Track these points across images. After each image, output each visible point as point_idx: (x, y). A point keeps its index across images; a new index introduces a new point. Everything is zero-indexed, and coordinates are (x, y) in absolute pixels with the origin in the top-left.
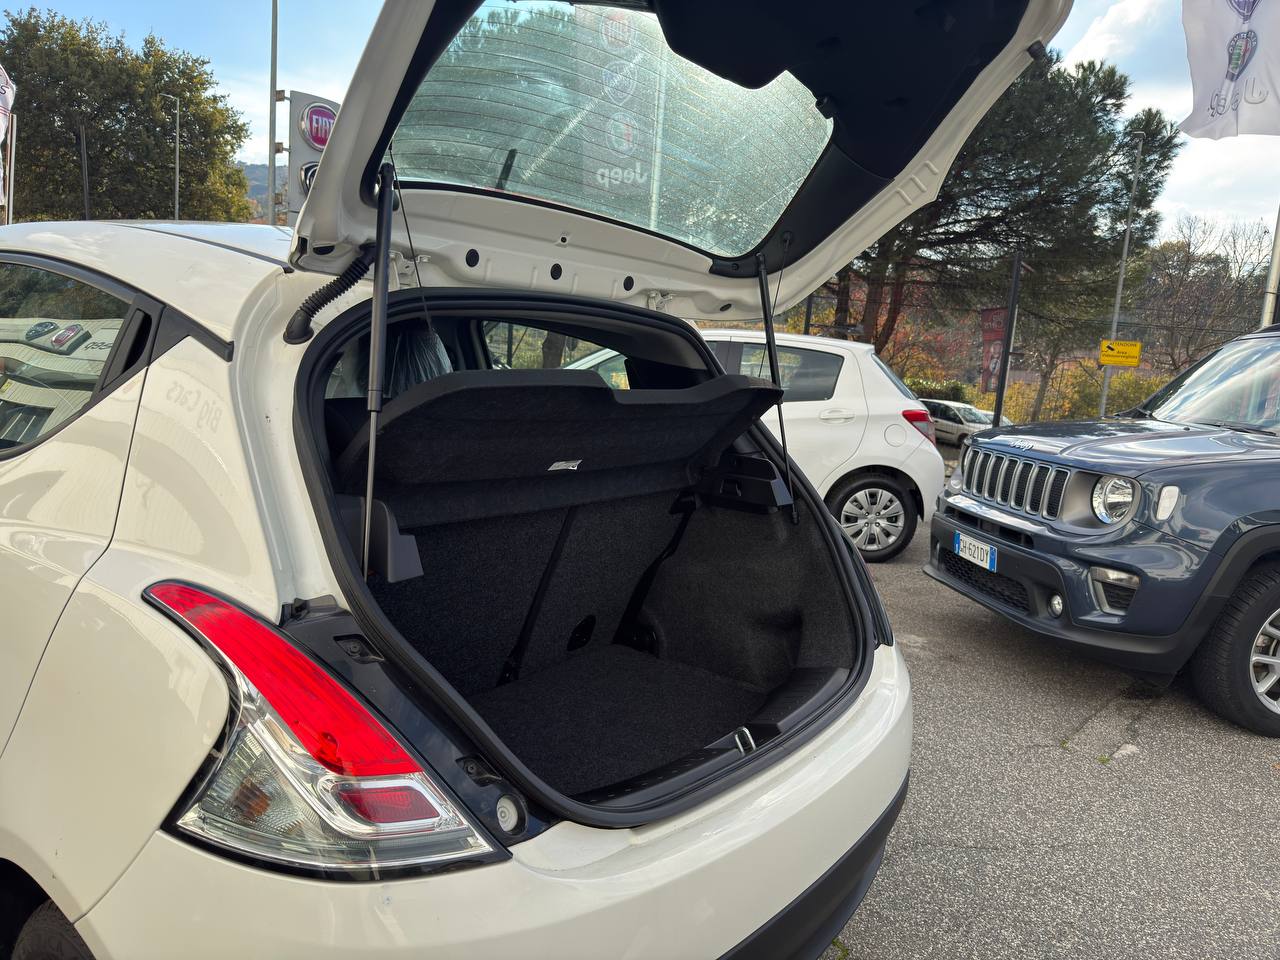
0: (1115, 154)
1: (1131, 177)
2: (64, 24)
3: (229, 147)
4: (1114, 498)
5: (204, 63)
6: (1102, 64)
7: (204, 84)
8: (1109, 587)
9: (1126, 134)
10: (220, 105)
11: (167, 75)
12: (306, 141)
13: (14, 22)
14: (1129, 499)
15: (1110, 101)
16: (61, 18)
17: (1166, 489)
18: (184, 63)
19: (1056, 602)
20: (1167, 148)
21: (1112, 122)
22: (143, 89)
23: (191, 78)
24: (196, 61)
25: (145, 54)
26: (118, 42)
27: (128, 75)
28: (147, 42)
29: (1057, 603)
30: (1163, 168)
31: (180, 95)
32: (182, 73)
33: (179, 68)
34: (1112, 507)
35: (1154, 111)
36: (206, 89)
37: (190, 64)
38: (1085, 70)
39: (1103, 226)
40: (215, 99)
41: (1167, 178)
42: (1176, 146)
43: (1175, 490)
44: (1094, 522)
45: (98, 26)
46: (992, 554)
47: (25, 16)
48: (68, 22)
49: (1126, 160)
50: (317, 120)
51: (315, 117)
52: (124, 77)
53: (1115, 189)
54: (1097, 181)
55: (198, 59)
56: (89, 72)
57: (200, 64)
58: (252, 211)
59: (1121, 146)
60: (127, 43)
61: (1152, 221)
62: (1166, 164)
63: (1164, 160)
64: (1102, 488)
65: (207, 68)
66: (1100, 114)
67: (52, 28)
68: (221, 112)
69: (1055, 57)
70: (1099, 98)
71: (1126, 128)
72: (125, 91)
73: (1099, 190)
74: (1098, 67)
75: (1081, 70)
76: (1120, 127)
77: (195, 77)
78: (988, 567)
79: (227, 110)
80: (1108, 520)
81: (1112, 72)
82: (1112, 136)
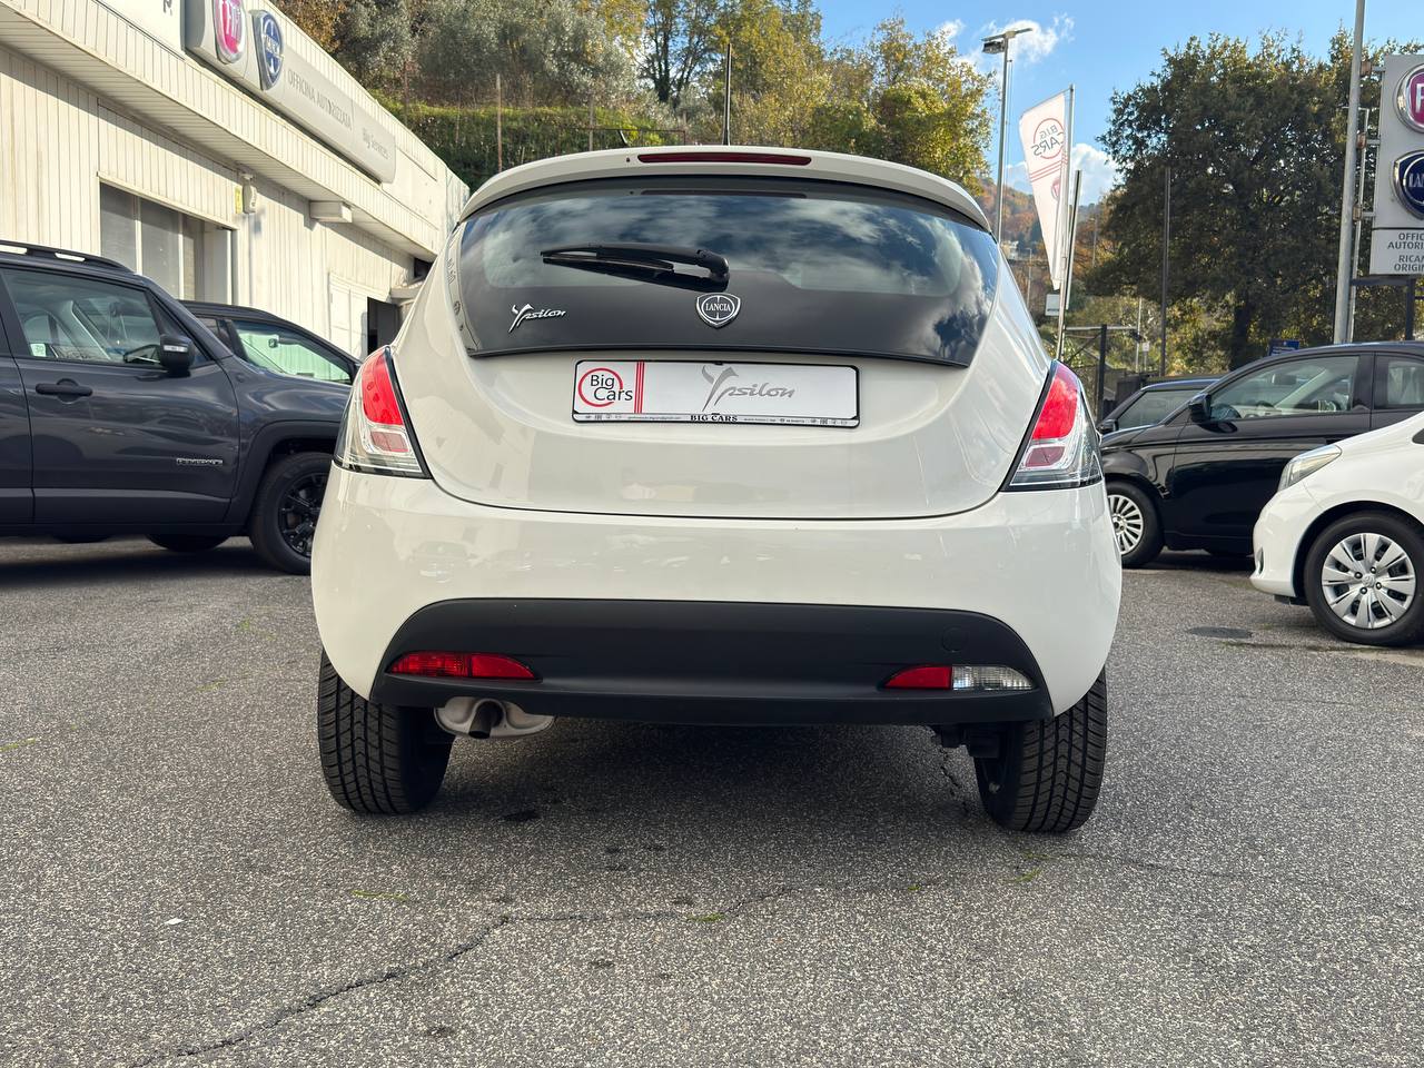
12: (1406, 122)
13: (1171, 61)
47: (1183, 49)
51: (1420, 86)
60: (1304, 49)
67: (1213, 56)
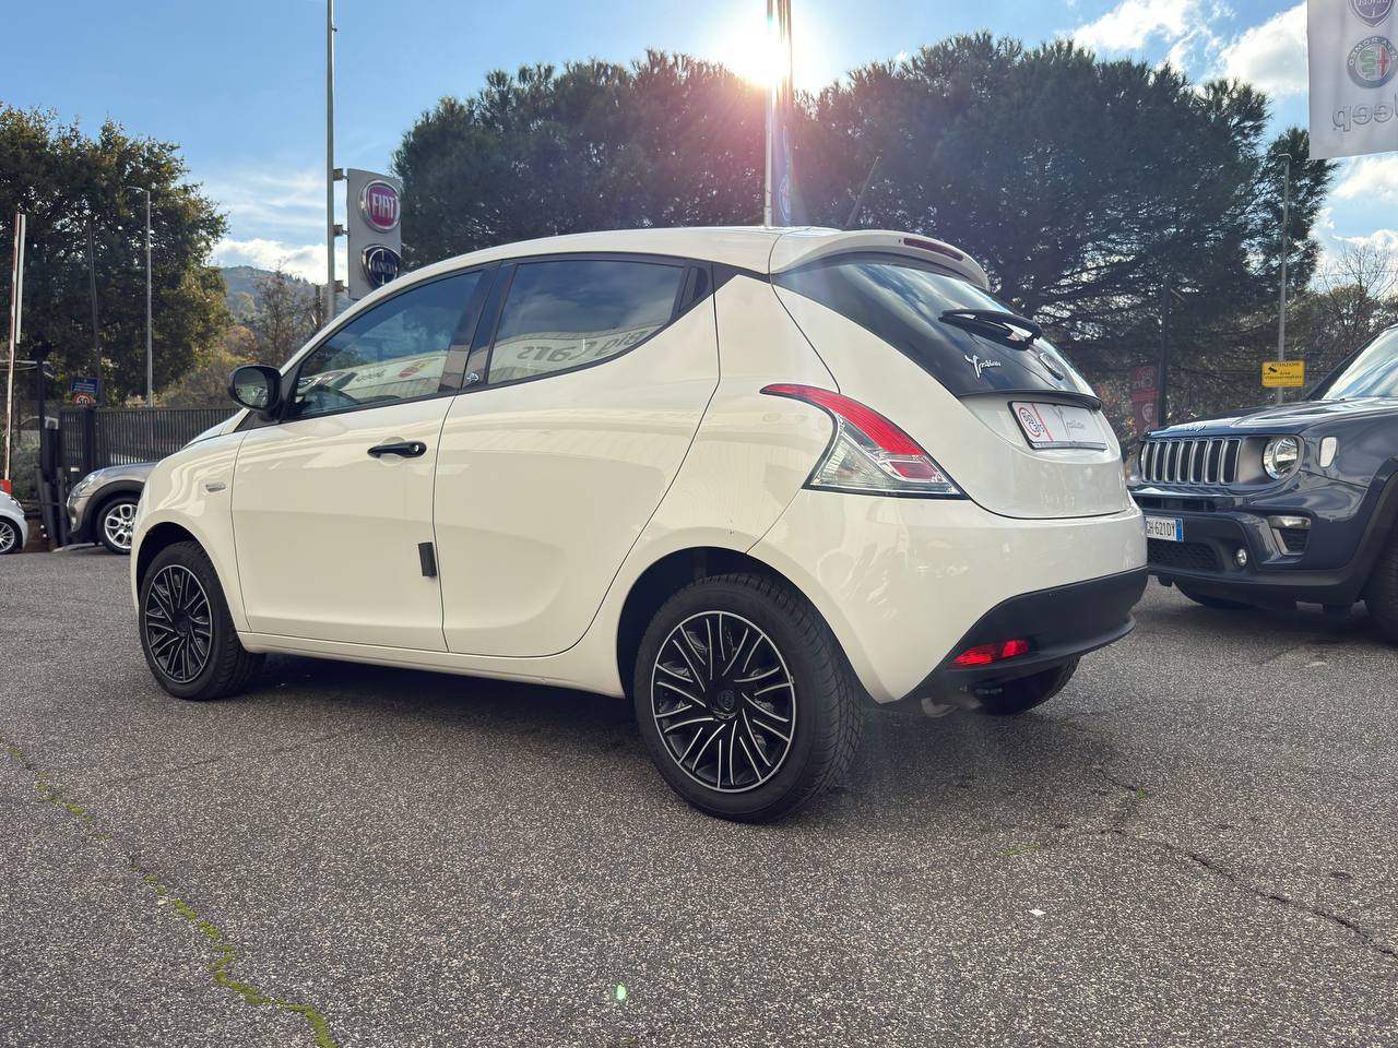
0: (1261, 180)
1: (1281, 205)
2: (11, 115)
3: (203, 244)
4: (1282, 458)
5: (173, 148)
6: (1235, 83)
7: (172, 173)
8: (1284, 530)
9: (1270, 158)
10: (193, 196)
11: (130, 164)
12: (366, 222)
14: (1294, 457)
15: (1249, 123)
16: (7, 108)
17: (1325, 441)
18: (150, 150)
19: (1240, 555)
20: (1320, 171)
21: (1252, 146)
22: (105, 183)
23: (158, 167)
24: (163, 146)
25: (103, 143)
26: (72, 130)
27: (89, 168)
28: (105, 129)
29: (1242, 554)
30: (1317, 194)
31: (146, 186)
32: (147, 162)
33: (143, 157)
34: (1280, 465)
35: (1300, 131)
36: (175, 178)
37: (156, 150)
38: (1216, 91)
39: (1255, 261)
40: (186, 190)
41: (1323, 203)
42: (1330, 168)
43: (1334, 440)
44: (1265, 478)
45: (46, 114)
46: (1178, 525)
48: (15, 111)
49: (1273, 187)
50: (377, 198)
51: (375, 195)
52: (85, 170)
53: (1265, 220)
54: (1243, 213)
55: (165, 145)
56: (43, 168)
57: (168, 150)
58: (232, 316)
59: (1266, 172)
60: (82, 131)
61: (1311, 252)
62: (1318, 189)
63: (1318, 185)
64: (1271, 449)
65: (176, 154)
66: (1238, 138)
68: (194, 203)
69: (1181, 81)
70: (1236, 121)
71: (1269, 152)
72: (85, 186)
73: (1247, 224)
74: (1230, 87)
75: (1212, 91)
76: (1262, 151)
77: (163, 166)
78: (1175, 539)
79: (201, 201)
80: (1277, 477)
81: (1247, 92)
82: (1254, 162)
